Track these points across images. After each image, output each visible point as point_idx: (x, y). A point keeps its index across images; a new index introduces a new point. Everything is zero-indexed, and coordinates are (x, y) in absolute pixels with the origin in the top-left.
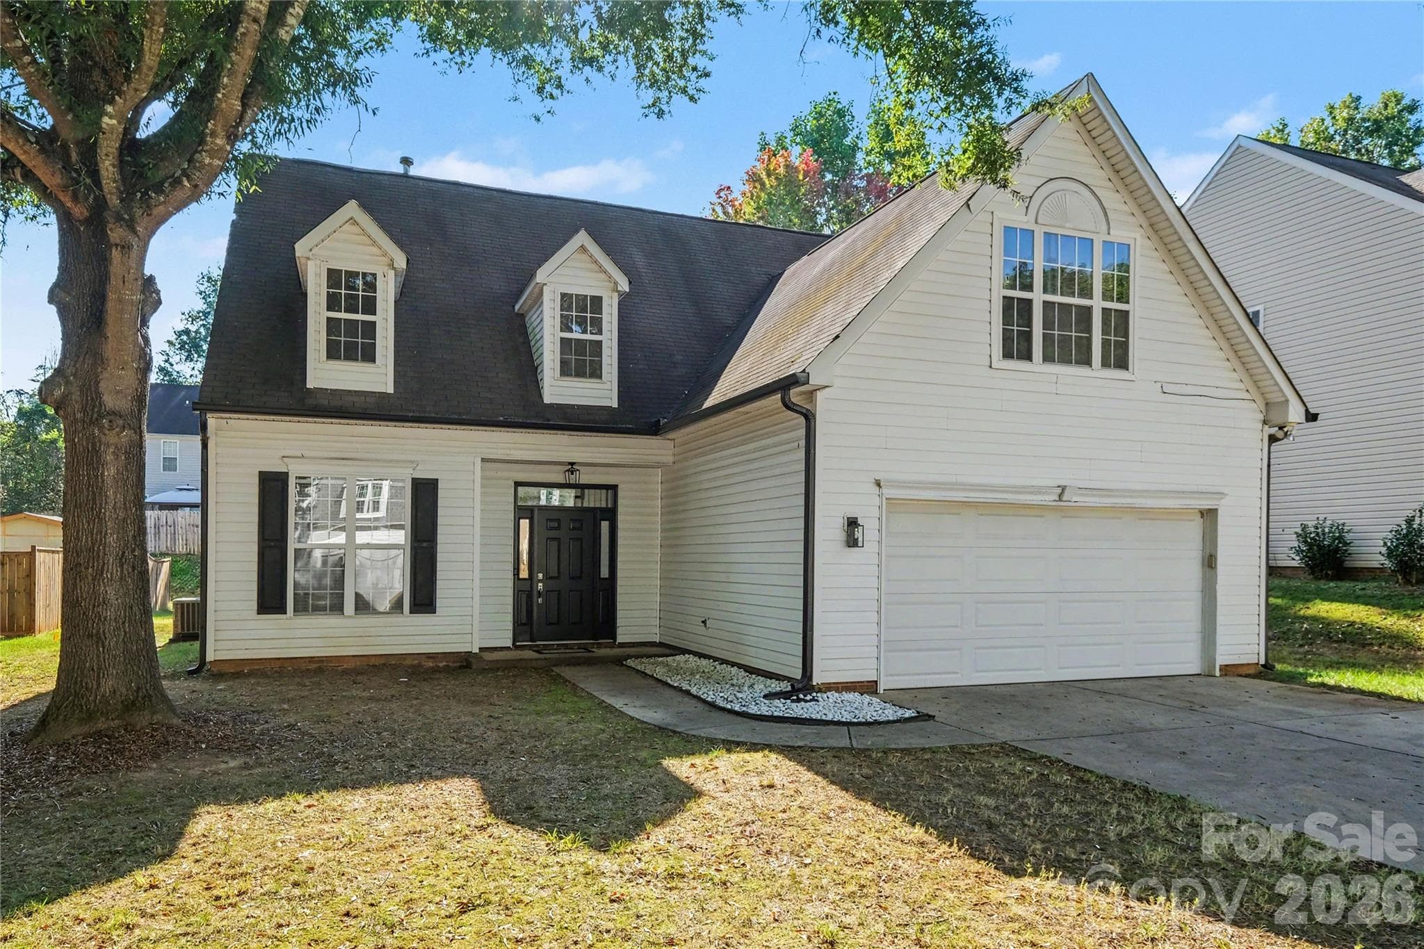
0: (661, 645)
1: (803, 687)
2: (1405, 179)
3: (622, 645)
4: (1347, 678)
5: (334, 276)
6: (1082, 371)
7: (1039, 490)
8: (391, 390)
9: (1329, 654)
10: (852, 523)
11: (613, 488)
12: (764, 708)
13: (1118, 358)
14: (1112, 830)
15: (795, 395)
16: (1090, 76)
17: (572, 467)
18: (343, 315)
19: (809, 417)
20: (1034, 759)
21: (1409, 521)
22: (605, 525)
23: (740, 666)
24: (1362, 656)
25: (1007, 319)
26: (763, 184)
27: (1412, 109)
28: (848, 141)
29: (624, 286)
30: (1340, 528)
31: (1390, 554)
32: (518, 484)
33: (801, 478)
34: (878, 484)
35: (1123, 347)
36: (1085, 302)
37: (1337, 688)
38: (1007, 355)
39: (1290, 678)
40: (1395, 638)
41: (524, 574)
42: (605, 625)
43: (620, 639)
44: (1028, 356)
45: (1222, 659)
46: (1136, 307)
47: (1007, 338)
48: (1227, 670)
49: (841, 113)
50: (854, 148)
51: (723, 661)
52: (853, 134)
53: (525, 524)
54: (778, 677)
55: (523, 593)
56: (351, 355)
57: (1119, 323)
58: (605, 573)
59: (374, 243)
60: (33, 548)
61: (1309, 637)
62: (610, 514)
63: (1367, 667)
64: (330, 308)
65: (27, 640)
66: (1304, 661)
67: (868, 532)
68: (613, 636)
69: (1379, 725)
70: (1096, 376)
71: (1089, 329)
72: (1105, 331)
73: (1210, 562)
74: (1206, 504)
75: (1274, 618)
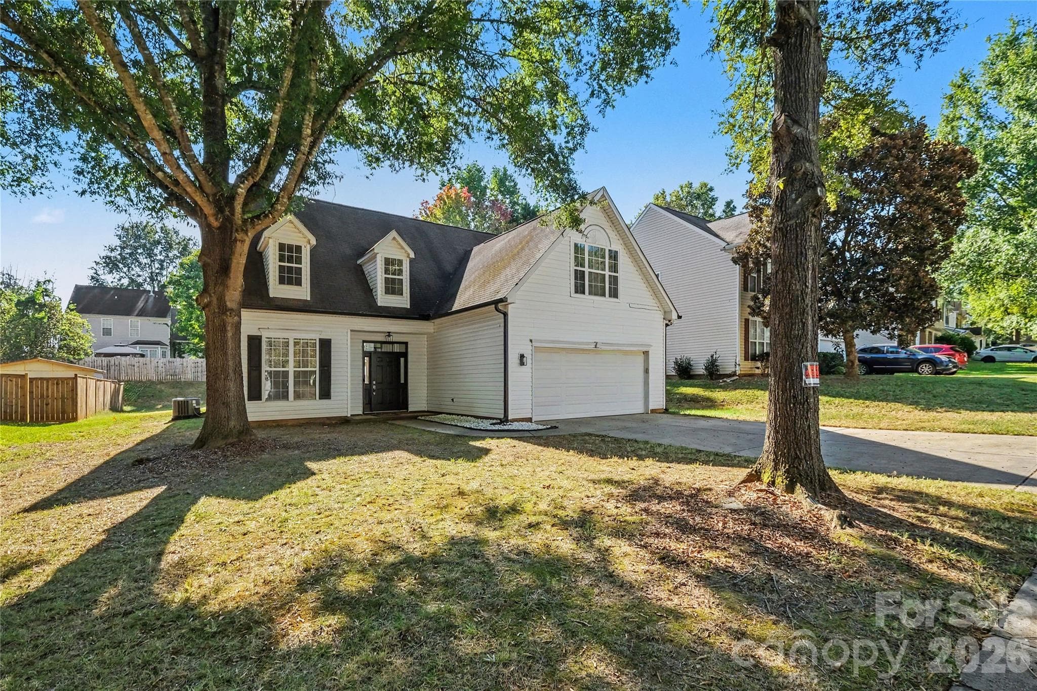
0: (428, 412)
1: (505, 420)
2: (709, 225)
3: (411, 412)
4: (693, 412)
5: (282, 247)
6: (602, 298)
7: (588, 344)
8: (309, 299)
9: (686, 406)
10: (522, 356)
11: (406, 344)
12: (494, 428)
13: (614, 294)
14: (629, 449)
15: (500, 306)
16: (604, 188)
17: (389, 334)
18: (286, 264)
19: (505, 315)
20: (598, 436)
21: (712, 356)
22: (402, 360)
23: (471, 416)
24: (698, 405)
25: (576, 278)
26: (445, 203)
27: (711, 189)
28: (482, 184)
29: (412, 255)
30: (689, 360)
31: (706, 369)
32: (364, 342)
33: (503, 338)
34: (531, 341)
35: (616, 290)
36: (603, 272)
37: (689, 415)
38: (576, 292)
39: (673, 413)
40: (708, 399)
41: (367, 382)
42: (403, 403)
43: (410, 410)
44: (584, 293)
45: (651, 407)
46: (620, 275)
47: (576, 286)
48: (653, 411)
49: (479, 171)
50: (486, 187)
51: (462, 415)
52: (486, 180)
53: (367, 359)
54: (493, 419)
55: (367, 390)
56: (290, 282)
57: (614, 280)
58: (402, 381)
59: (300, 232)
60: (76, 375)
61: (679, 400)
62: (405, 355)
63: (698, 409)
64: (280, 260)
65: (74, 423)
66: (678, 408)
67: (528, 360)
68: (407, 408)
69: (703, 423)
70: (607, 300)
71: (604, 282)
72: (610, 284)
73: (647, 371)
74: (645, 349)
75: (668, 393)
